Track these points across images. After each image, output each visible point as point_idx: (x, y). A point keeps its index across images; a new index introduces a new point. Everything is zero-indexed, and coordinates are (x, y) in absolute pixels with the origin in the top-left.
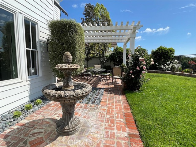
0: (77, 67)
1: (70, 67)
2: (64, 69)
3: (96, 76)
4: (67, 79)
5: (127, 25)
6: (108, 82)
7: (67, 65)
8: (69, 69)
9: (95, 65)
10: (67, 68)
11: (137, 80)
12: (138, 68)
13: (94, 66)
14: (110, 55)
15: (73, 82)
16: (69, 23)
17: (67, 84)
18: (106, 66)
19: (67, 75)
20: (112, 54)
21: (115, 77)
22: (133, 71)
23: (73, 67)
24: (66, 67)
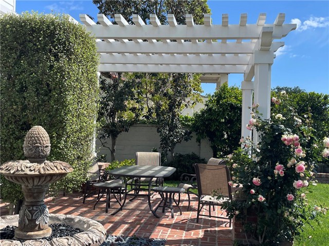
0: (63, 171)
1: (42, 172)
2: (27, 177)
3: (141, 193)
4: (33, 206)
5: (243, 25)
6: (183, 217)
7: (35, 165)
8: (40, 176)
9: (139, 154)
10: (33, 173)
11: (279, 211)
12: (279, 170)
13: (136, 157)
14: (197, 116)
15: (50, 216)
16: (48, 27)
17: (32, 221)
18: (181, 156)
19: (31, 193)
20: (203, 112)
21: (206, 198)
22: (263, 178)
23: (51, 172)
24: (31, 171)
